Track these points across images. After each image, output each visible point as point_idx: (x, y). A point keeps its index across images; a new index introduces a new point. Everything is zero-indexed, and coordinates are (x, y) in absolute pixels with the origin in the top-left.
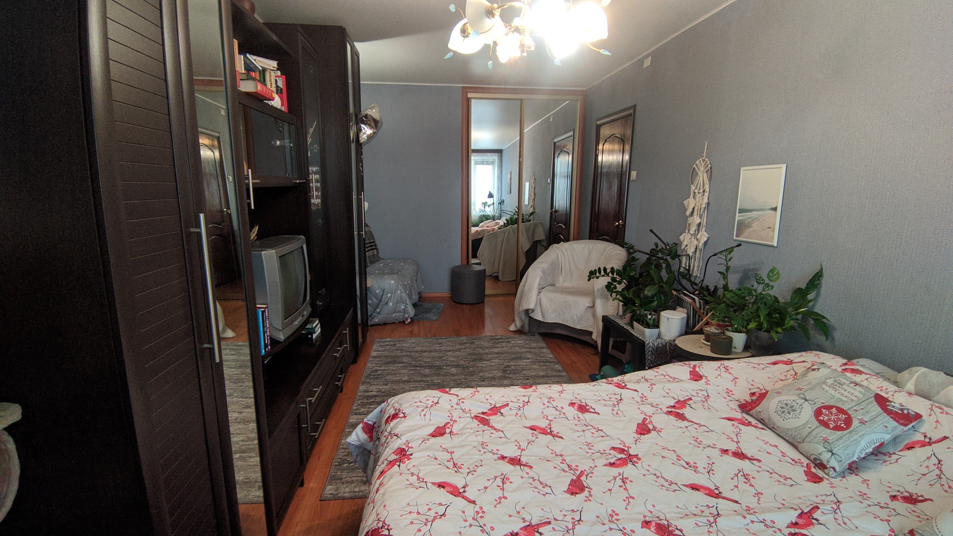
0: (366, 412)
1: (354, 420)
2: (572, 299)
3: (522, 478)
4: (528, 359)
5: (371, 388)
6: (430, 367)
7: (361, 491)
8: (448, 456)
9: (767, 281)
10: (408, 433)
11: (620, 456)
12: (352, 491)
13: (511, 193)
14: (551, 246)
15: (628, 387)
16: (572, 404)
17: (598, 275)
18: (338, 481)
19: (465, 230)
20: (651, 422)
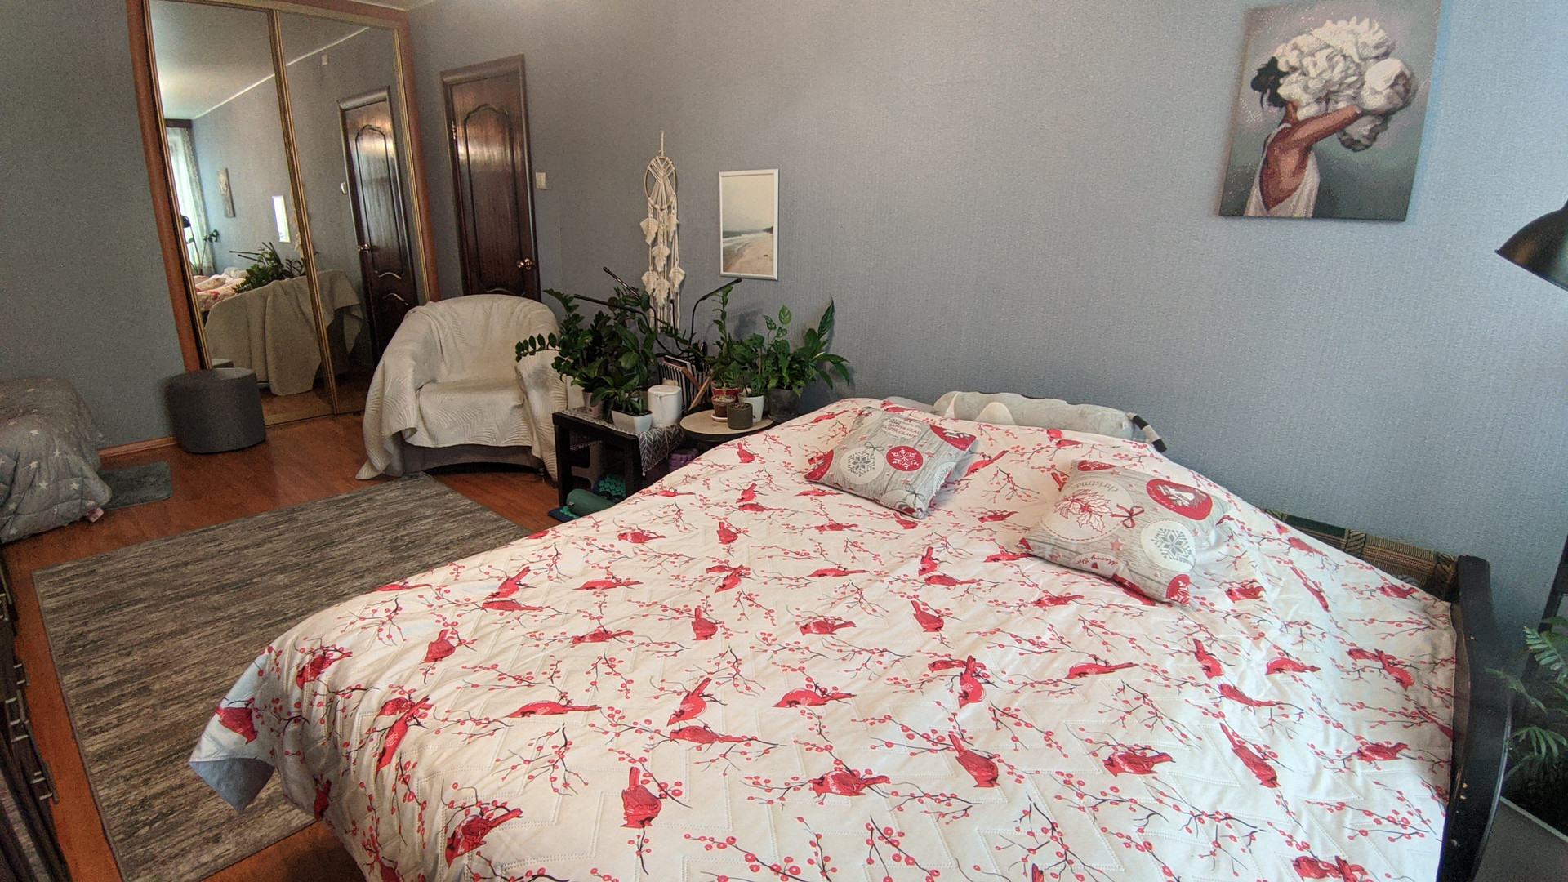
0: (115, 722)
1: (95, 748)
2: (482, 398)
3: (630, 649)
4: (428, 517)
5: (93, 673)
6: (222, 588)
7: (220, 856)
8: (494, 674)
9: (778, 324)
10: (384, 673)
11: (724, 575)
12: (196, 864)
13: (234, 215)
14: (411, 311)
15: (679, 492)
16: (623, 536)
17: (531, 349)
18: (150, 864)
19: (181, 299)
20: (730, 525)
